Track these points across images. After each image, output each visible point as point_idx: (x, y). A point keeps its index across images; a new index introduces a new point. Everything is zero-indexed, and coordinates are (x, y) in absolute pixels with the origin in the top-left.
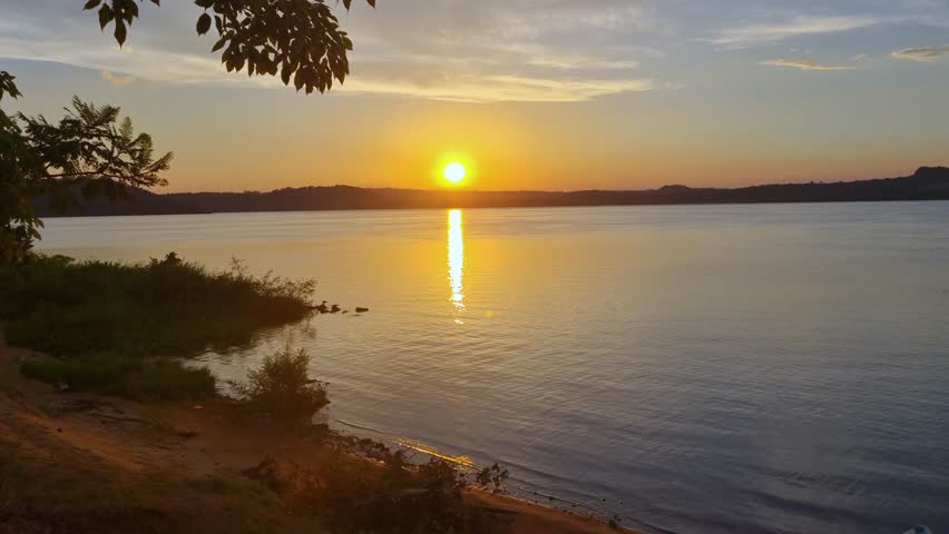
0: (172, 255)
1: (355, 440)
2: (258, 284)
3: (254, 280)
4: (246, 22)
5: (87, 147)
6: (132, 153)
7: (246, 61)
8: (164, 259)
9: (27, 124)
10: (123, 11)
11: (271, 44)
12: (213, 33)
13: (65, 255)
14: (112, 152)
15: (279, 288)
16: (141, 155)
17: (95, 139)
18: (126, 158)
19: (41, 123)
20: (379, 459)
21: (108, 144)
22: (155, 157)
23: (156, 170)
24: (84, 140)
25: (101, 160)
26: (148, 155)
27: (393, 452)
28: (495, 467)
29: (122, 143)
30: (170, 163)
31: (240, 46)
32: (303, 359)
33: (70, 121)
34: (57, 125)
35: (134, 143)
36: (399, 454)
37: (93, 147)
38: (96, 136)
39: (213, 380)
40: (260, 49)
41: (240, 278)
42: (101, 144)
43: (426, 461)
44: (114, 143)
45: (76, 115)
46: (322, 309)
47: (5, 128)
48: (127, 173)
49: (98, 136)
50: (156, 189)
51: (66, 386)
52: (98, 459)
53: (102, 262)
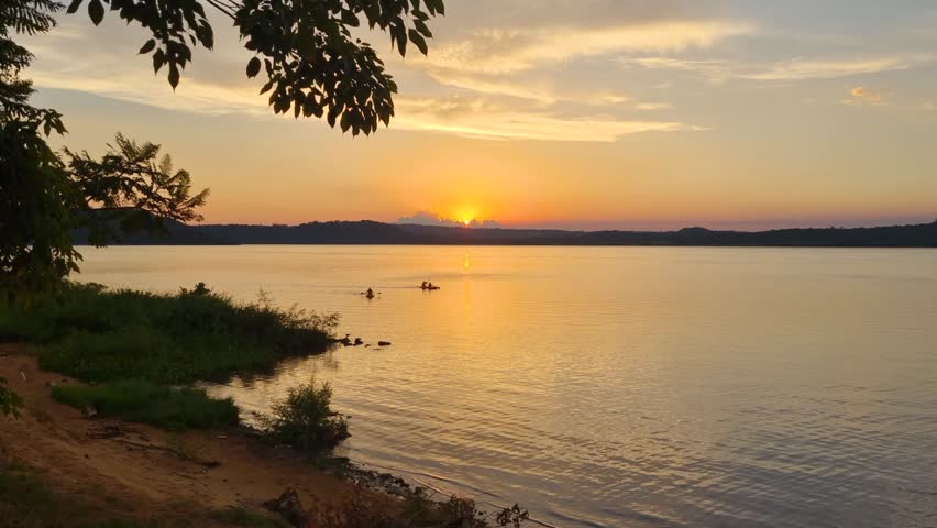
0: (201, 285)
1: (375, 475)
2: (284, 315)
3: (280, 312)
4: (294, 64)
5: (127, 182)
6: (170, 189)
7: (293, 104)
8: (194, 289)
9: (71, 159)
10: (177, 55)
11: (317, 87)
12: (263, 76)
13: (98, 283)
14: (152, 187)
15: (304, 321)
16: (179, 192)
17: (135, 175)
18: (164, 193)
19: (83, 158)
20: (398, 495)
21: (148, 180)
22: (192, 193)
23: (192, 206)
24: (125, 175)
25: (140, 195)
26: (186, 190)
27: (413, 489)
28: (516, 507)
29: (161, 179)
30: (206, 199)
31: (287, 89)
32: (326, 393)
33: (111, 157)
34: (99, 161)
35: (173, 179)
36: (418, 490)
37: (133, 183)
38: (136, 171)
39: (236, 410)
40: (306, 91)
41: (266, 310)
42: (141, 180)
43: (446, 499)
44: (153, 179)
45: (118, 151)
46: (346, 342)
47: (50, 163)
48: (165, 208)
49: (139, 172)
50: (192, 223)
51: (95, 413)
52: (122, 487)
53: (134, 290)
